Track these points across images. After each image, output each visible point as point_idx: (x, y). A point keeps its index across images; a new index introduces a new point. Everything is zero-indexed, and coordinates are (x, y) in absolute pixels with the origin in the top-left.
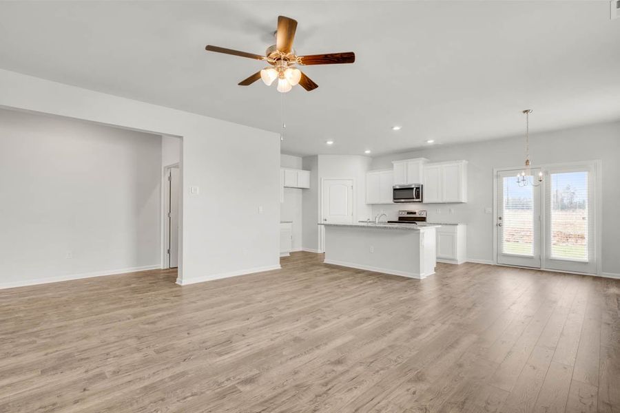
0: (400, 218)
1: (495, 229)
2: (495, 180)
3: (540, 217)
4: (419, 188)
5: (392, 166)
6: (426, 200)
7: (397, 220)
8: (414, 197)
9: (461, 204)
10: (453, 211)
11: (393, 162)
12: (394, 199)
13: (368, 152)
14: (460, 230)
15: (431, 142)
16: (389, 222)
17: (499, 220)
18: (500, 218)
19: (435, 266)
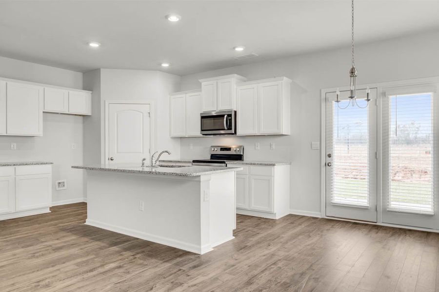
0: (213, 156)
1: (323, 169)
2: (323, 105)
3: (376, 154)
4: (230, 115)
5: (199, 86)
6: (240, 132)
7: (208, 158)
8: (226, 128)
9: (282, 138)
10: (274, 147)
11: (200, 81)
12: (202, 130)
13: (165, 65)
14: (280, 172)
15: (239, 49)
16: (194, 161)
17: (328, 158)
18: (329, 156)
19: (234, 227)
